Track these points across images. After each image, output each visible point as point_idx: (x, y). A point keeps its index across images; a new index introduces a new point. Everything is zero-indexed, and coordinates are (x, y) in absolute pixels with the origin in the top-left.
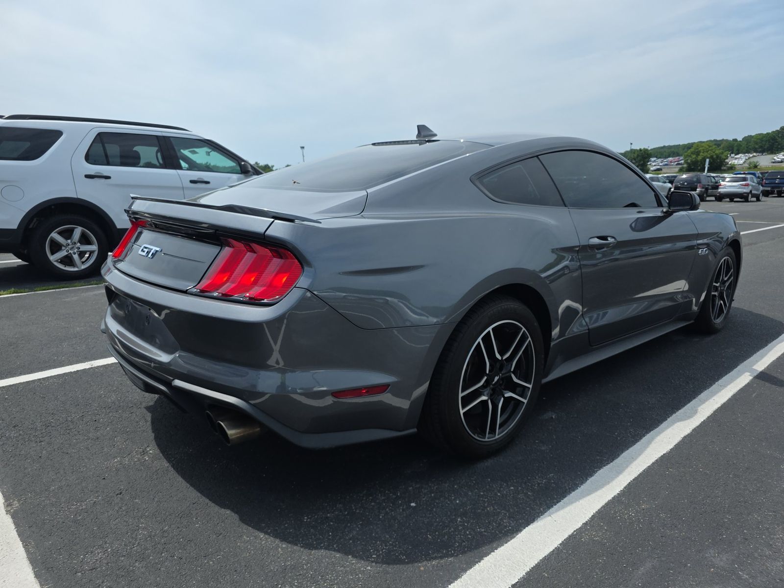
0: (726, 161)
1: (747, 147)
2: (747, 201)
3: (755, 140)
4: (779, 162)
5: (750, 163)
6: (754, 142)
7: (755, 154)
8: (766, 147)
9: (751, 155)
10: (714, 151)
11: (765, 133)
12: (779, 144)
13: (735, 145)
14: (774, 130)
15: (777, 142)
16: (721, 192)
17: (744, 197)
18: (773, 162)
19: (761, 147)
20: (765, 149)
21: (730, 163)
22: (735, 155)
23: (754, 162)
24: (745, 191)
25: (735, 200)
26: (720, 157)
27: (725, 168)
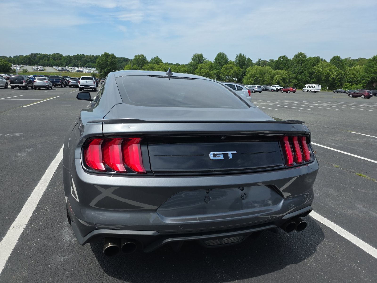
0: (11, 67)
1: (18, 62)
2: (48, 89)
3: (21, 58)
4: (36, 70)
5: (23, 70)
6: (21, 59)
7: (23, 65)
8: (27, 62)
9: (22, 66)
10: (3, 62)
11: (25, 55)
12: (33, 62)
13: (12, 59)
14: (29, 55)
15: (32, 60)
16: (36, 85)
17: (46, 88)
18: (34, 70)
19: (25, 62)
20: (27, 63)
21: (13, 69)
22: (14, 65)
23: (25, 69)
24: (47, 84)
25: (41, 88)
26: (8, 66)
27: (11, 71)
